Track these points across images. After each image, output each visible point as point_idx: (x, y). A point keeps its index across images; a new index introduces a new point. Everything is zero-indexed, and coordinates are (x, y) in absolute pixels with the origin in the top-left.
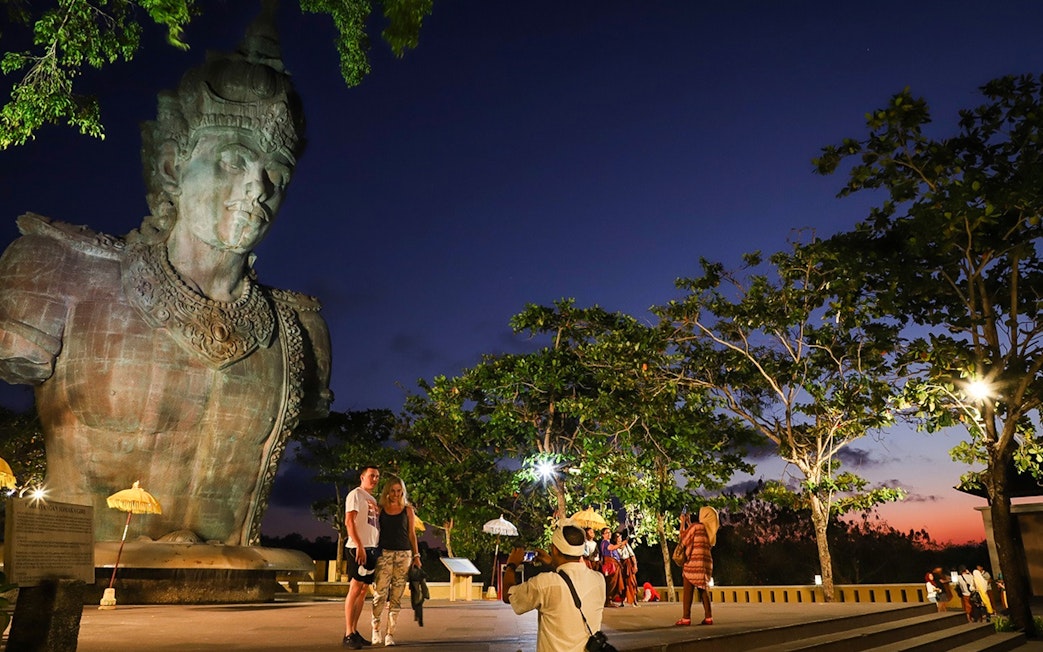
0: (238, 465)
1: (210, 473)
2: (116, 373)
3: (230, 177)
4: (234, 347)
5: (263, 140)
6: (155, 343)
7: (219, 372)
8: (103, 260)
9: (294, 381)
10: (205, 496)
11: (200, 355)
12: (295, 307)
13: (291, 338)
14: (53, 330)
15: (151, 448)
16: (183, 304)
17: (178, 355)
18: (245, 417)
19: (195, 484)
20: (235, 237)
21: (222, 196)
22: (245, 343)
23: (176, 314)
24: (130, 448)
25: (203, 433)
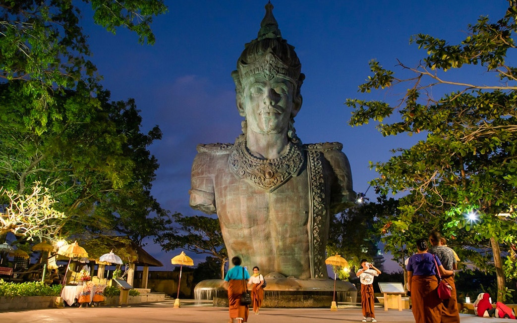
0: (294, 238)
1: (280, 243)
2: (228, 203)
3: (256, 99)
4: (276, 180)
5: (266, 75)
6: (240, 186)
7: (271, 194)
8: (223, 155)
9: (316, 190)
10: (282, 255)
11: (259, 188)
12: (321, 150)
13: (314, 168)
14: (209, 190)
15: (251, 235)
16: (251, 166)
17: (250, 190)
18: (289, 213)
19: (275, 250)
20: (266, 126)
21: (256, 109)
22: (282, 177)
23: (248, 171)
24: (242, 236)
25: (271, 224)
